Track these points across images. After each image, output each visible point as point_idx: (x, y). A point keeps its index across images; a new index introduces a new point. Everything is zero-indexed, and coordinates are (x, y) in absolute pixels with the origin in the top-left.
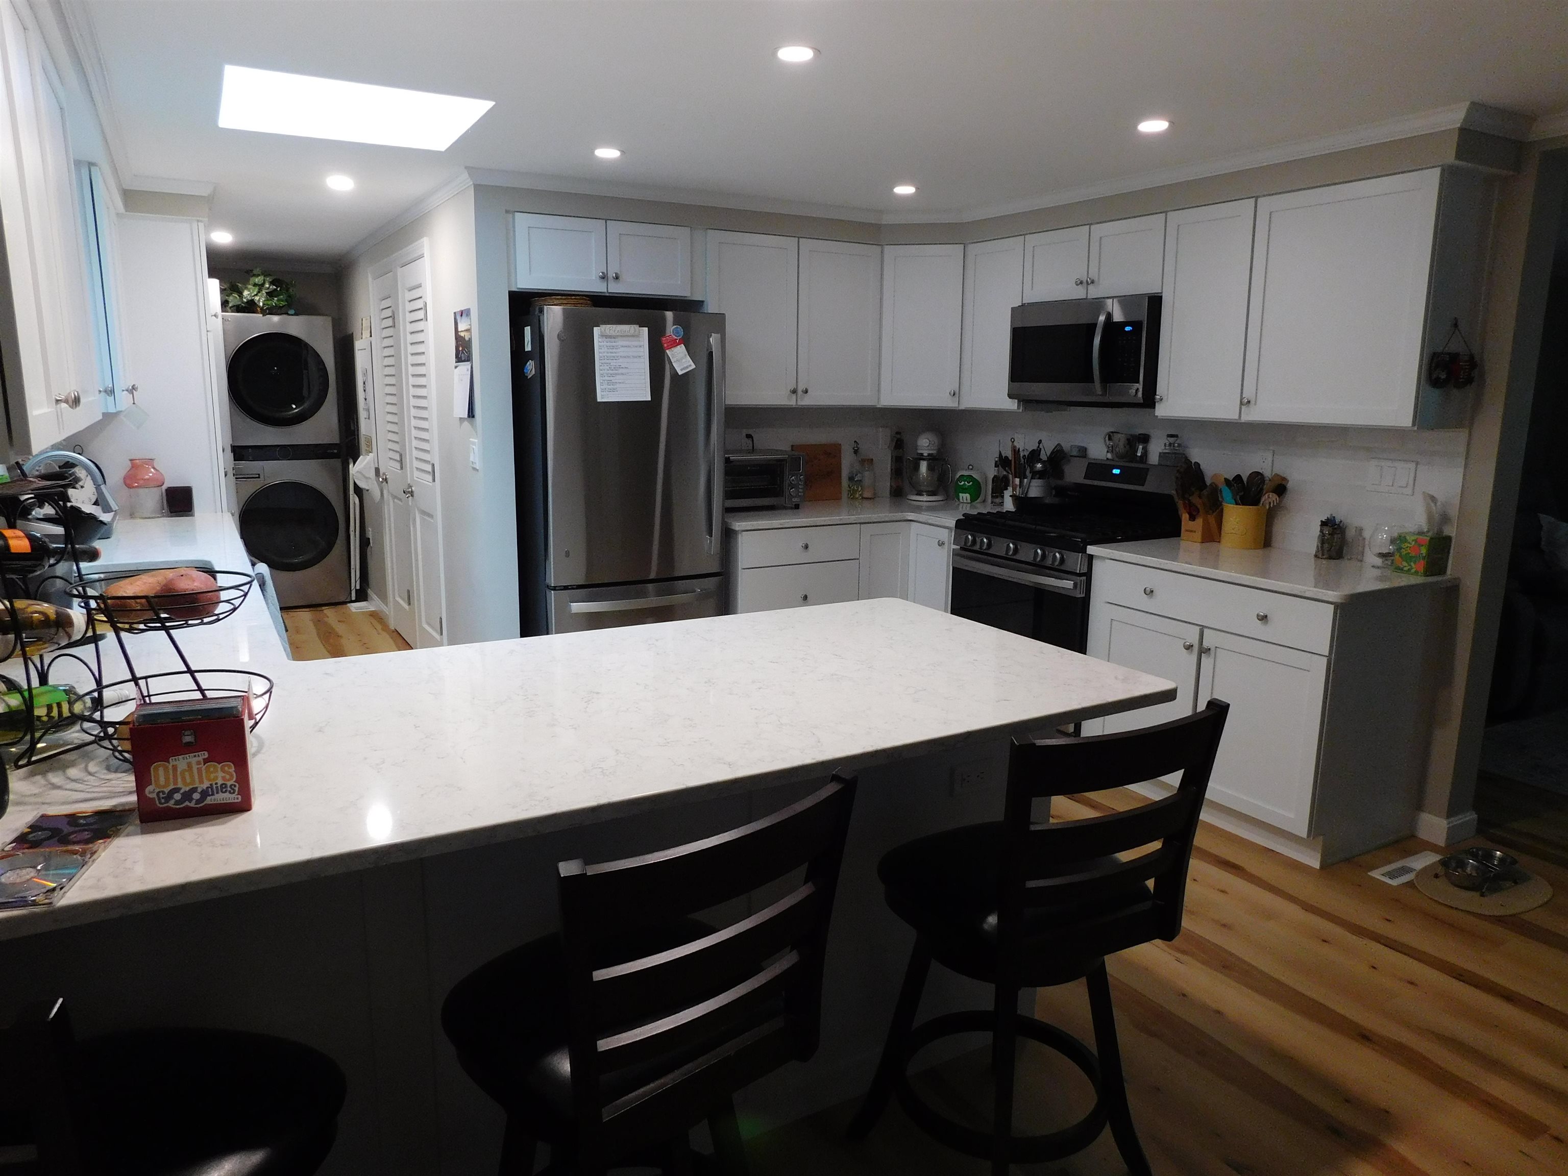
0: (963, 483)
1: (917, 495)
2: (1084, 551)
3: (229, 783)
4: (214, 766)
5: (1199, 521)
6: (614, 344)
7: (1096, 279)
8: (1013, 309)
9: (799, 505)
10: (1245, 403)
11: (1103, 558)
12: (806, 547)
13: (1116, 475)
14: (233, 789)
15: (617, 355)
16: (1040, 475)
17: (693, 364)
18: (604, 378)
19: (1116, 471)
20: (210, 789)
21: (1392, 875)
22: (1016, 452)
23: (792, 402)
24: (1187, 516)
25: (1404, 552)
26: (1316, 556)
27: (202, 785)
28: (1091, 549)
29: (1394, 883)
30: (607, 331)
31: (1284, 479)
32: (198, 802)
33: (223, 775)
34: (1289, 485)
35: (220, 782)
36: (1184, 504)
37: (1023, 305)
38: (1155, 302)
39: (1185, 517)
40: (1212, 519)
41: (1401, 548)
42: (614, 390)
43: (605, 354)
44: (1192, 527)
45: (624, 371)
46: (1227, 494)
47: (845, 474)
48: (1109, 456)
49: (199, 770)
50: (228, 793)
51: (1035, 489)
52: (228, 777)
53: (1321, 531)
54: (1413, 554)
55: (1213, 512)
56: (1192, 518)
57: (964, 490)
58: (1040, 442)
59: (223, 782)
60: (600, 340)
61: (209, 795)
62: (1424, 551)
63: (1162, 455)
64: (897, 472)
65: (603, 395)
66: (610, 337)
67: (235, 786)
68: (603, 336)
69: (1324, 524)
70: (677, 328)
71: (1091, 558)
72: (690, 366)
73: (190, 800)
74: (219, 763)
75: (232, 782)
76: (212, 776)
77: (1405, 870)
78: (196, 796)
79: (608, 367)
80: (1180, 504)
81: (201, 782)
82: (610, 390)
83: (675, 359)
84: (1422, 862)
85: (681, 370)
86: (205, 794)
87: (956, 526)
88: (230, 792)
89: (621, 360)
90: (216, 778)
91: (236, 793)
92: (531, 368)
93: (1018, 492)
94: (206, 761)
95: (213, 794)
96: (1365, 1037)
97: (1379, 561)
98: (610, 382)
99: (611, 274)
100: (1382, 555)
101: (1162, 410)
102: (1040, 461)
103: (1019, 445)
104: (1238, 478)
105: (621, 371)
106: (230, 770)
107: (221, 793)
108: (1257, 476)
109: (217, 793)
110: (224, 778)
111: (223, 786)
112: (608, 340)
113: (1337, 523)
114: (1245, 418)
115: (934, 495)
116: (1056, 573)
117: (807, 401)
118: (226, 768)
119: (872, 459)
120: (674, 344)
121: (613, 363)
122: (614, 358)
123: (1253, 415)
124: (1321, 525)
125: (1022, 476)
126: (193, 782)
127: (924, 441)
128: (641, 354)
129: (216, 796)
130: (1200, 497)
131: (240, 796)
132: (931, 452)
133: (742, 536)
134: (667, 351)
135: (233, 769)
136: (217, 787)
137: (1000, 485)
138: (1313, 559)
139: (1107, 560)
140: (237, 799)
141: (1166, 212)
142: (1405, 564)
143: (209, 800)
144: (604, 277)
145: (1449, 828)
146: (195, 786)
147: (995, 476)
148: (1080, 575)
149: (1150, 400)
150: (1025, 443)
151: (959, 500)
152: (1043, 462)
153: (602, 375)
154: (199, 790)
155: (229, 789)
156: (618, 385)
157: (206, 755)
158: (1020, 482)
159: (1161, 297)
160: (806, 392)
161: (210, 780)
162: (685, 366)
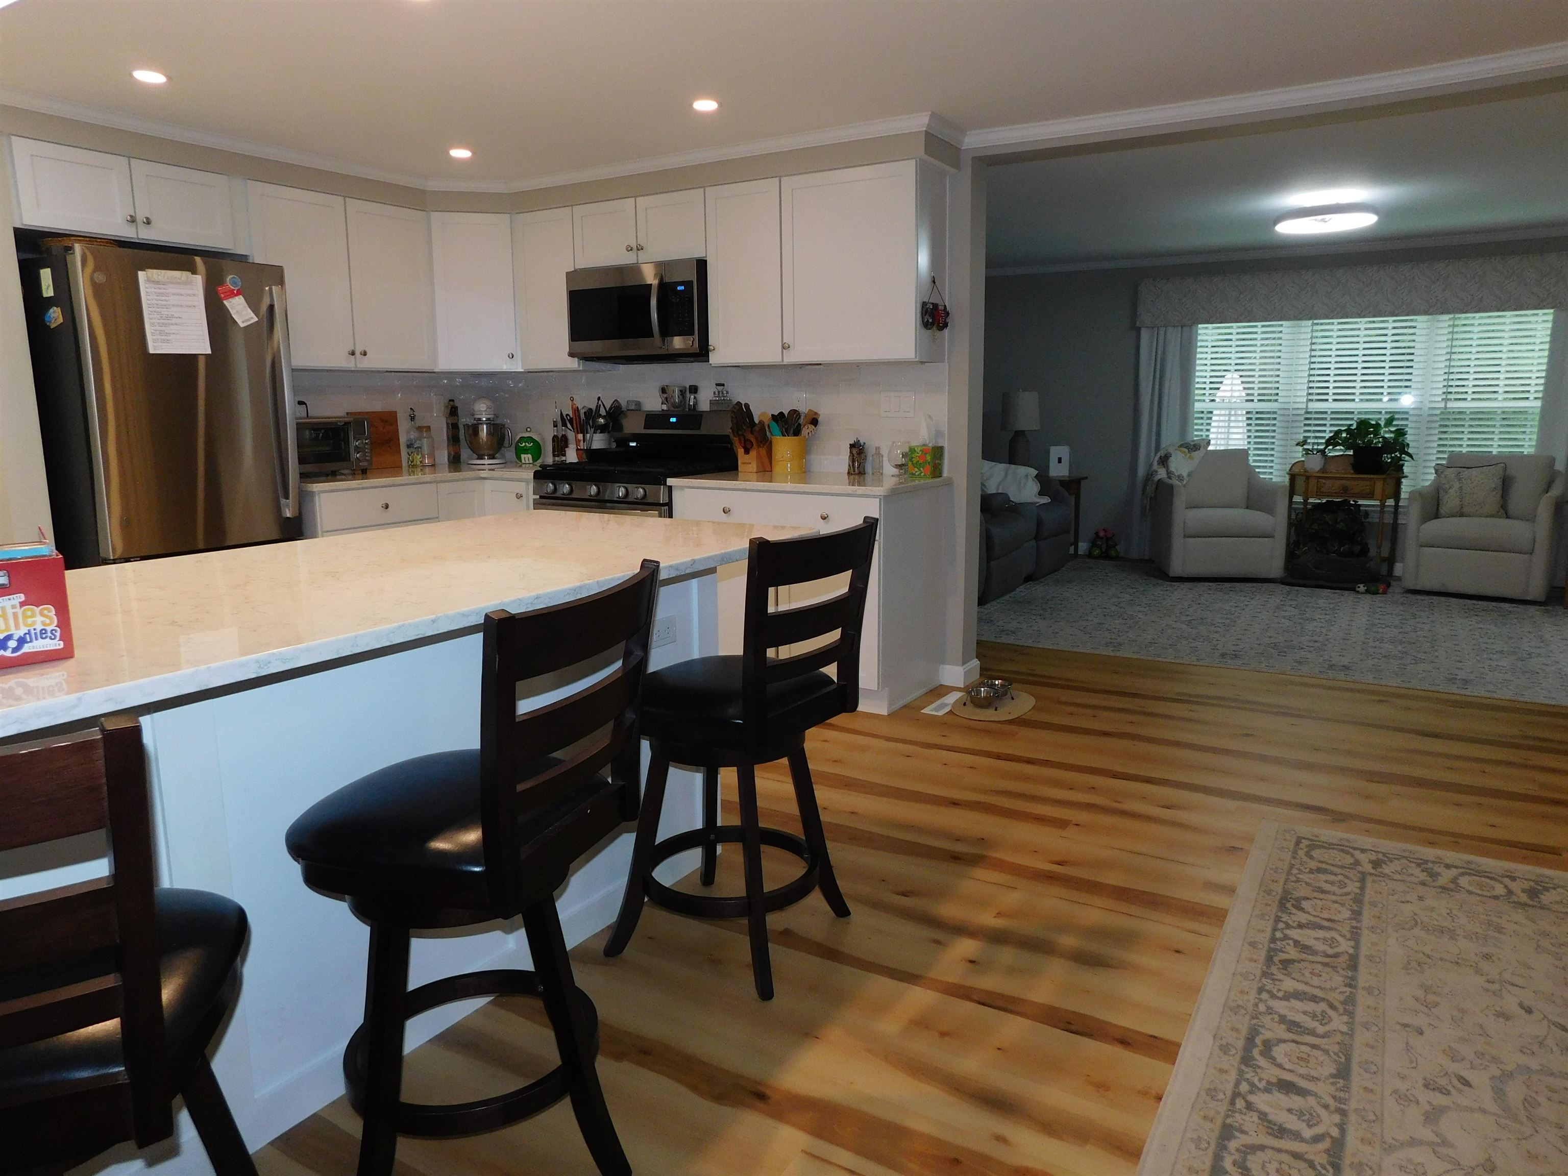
0: (524, 444)
1: (478, 459)
2: (665, 484)
3: (49, 629)
4: (33, 611)
5: (753, 453)
6: (163, 291)
7: (644, 246)
8: (567, 274)
9: (366, 469)
10: (785, 347)
11: (682, 488)
12: (387, 507)
13: (673, 422)
14: (54, 635)
15: (167, 303)
16: (602, 429)
17: (255, 317)
18: (155, 328)
19: (673, 420)
20: (28, 636)
21: (936, 710)
22: (576, 410)
23: (349, 364)
24: (743, 450)
25: (915, 460)
26: (849, 473)
27: (18, 632)
28: (670, 481)
29: (941, 713)
30: (155, 276)
31: (816, 413)
32: (15, 650)
33: (43, 619)
34: (820, 420)
35: (39, 627)
36: (740, 440)
37: (575, 271)
38: (702, 265)
39: (740, 452)
40: (763, 451)
41: (912, 458)
42: (168, 341)
43: (154, 302)
44: (747, 462)
45: (178, 321)
46: (775, 427)
47: (403, 439)
48: (665, 407)
49: (15, 616)
50: (48, 638)
51: (598, 441)
52: (48, 621)
53: (851, 452)
54: (921, 461)
55: (764, 445)
56: (747, 451)
57: (526, 451)
58: (599, 399)
59: (43, 627)
60: (147, 286)
61: (28, 642)
62: (929, 458)
63: (712, 403)
64: (454, 439)
65: (155, 346)
66: (158, 282)
67: (56, 631)
68: (149, 280)
69: (852, 446)
70: (233, 278)
71: (670, 488)
72: (252, 318)
73: (5, 648)
74: (37, 606)
75: (53, 627)
76: (30, 621)
77: (945, 705)
78: (12, 644)
79: (158, 317)
80: (736, 440)
81: (17, 627)
82: (164, 341)
83: (235, 311)
84: (952, 698)
85: (243, 322)
86: (22, 641)
87: (535, 477)
88: (51, 639)
89: (174, 309)
90: (34, 623)
91: (58, 638)
92: (55, 316)
93: (582, 446)
94: (22, 604)
95: (31, 641)
96: (955, 803)
97: (895, 471)
98: (161, 333)
99: (140, 217)
100: (899, 466)
101: (715, 358)
102: (600, 416)
103: (579, 404)
104: (781, 414)
105: (174, 321)
106: (49, 614)
107: (40, 639)
108: (795, 413)
109: (36, 639)
110: (43, 623)
111: (43, 632)
112: (157, 286)
113: (862, 444)
114: (787, 361)
115: (494, 458)
116: (640, 506)
117: (365, 364)
118: (46, 612)
119: (429, 427)
120: (232, 294)
121: (165, 312)
122: (166, 307)
123: (792, 357)
124: (850, 448)
125: (584, 432)
126: (8, 628)
127: (482, 405)
128: (195, 303)
129: (35, 643)
130: (752, 433)
131: (62, 643)
132: (489, 416)
133: (319, 497)
134: (225, 302)
135: (54, 612)
136: (35, 634)
137: (560, 444)
138: (846, 476)
139: (686, 490)
140: (59, 645)
141: (704, 187)
142: (916, 469)
143: (27, 648)
144: (133, 220)
145: (965, 672)
146: (9, 633)
147: (555, 437)
148: (664, 505)
149: (702, 353)
150: (585, 400)
151: (521, 461)
152: (604, 417)
153: (152, 324)
154: (16, 637)
155: (49, 634)
156: (172, 337)
157: (21, 597)
158: (584, 436)
159: (706, 261)
160: (365, 354)
161: (26, 625)
162: (247, 318)
